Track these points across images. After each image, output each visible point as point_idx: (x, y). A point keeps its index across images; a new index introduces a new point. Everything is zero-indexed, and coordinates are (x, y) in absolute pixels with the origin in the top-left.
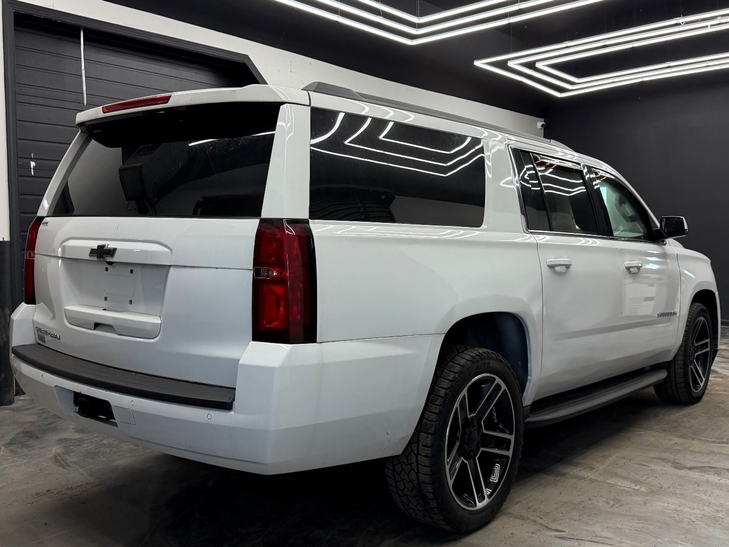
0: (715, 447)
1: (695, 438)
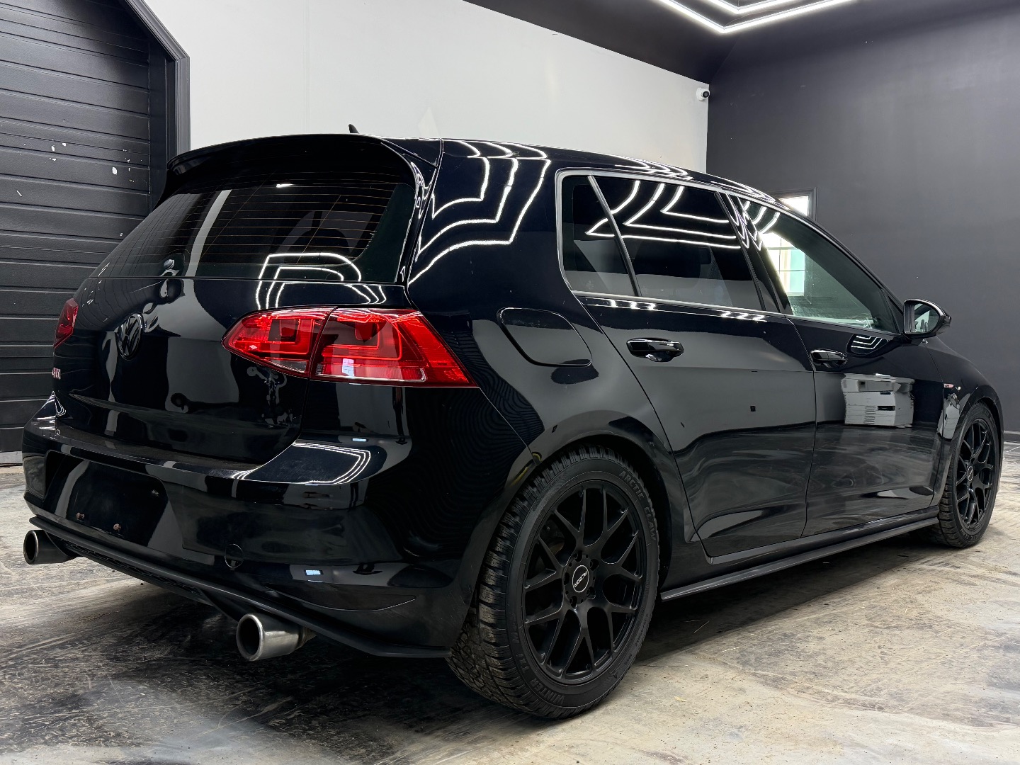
1: (808, 688)
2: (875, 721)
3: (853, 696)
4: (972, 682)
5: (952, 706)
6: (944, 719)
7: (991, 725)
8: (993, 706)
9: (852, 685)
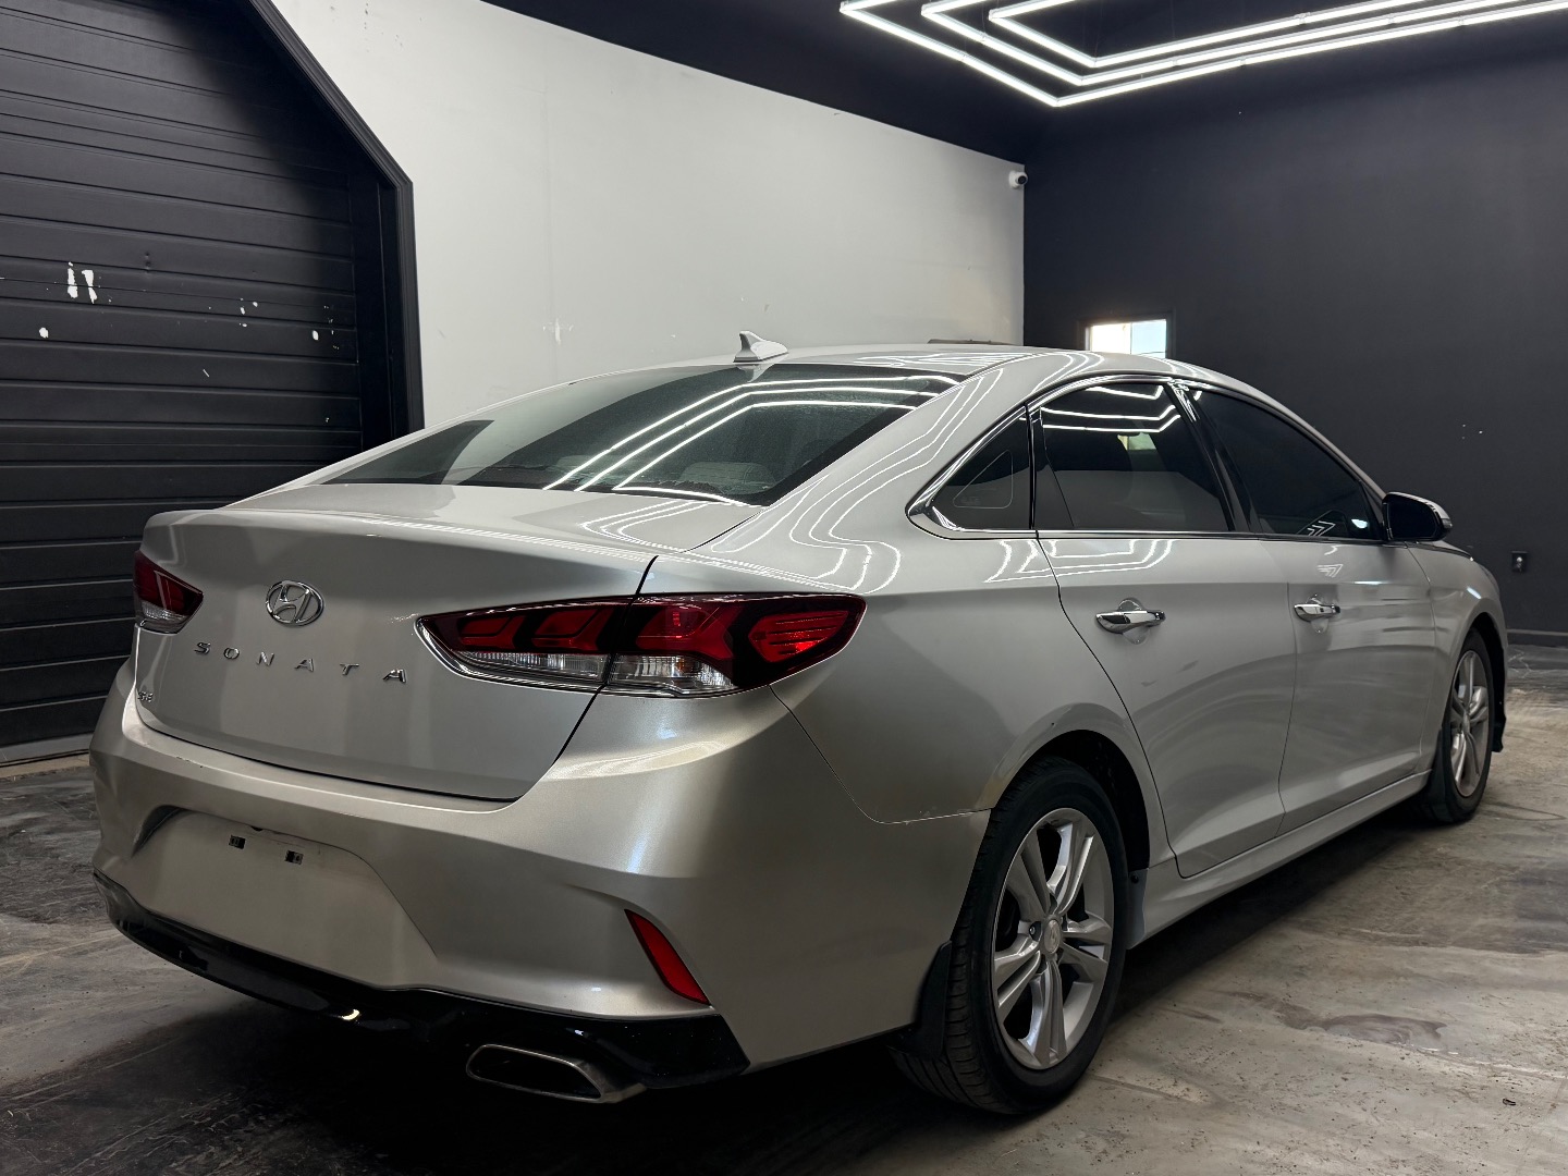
0: (1397, 957)
1: (1346, 930)
2: (1425, 954)
3: (1393, 934)
4: (1503, 915)
5: (1493, 937)
6: (1489, 949)
7: (1535, 952)
8: (1530, 935)
9: (1387, 924)
